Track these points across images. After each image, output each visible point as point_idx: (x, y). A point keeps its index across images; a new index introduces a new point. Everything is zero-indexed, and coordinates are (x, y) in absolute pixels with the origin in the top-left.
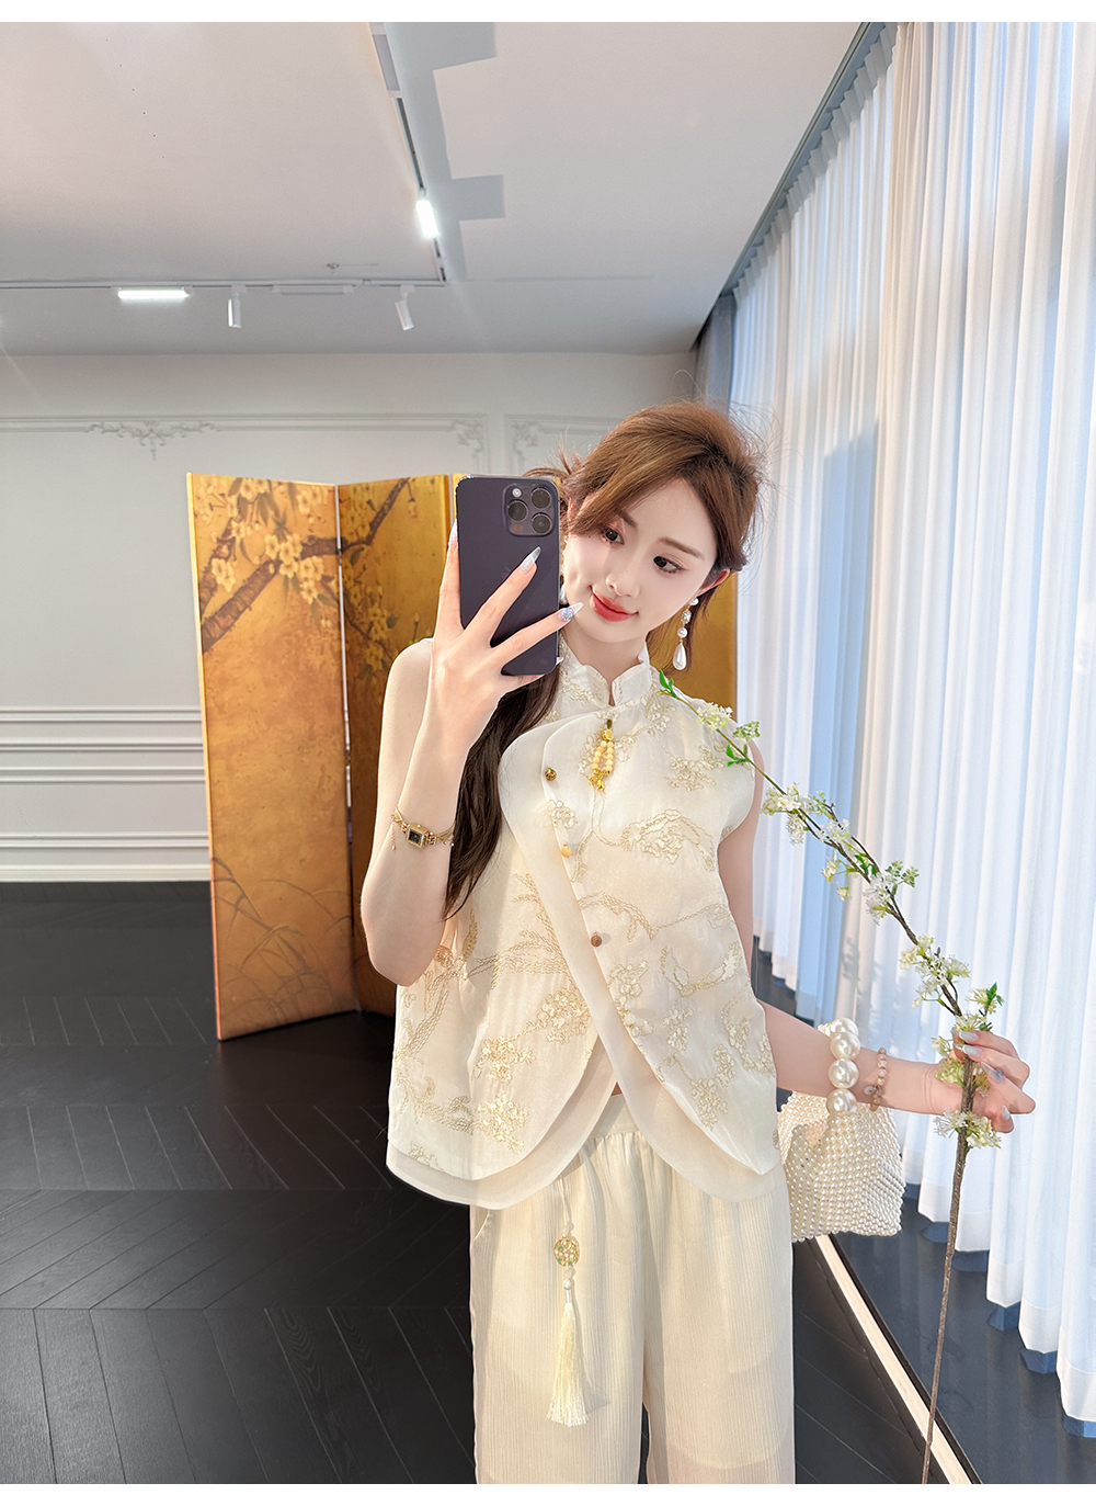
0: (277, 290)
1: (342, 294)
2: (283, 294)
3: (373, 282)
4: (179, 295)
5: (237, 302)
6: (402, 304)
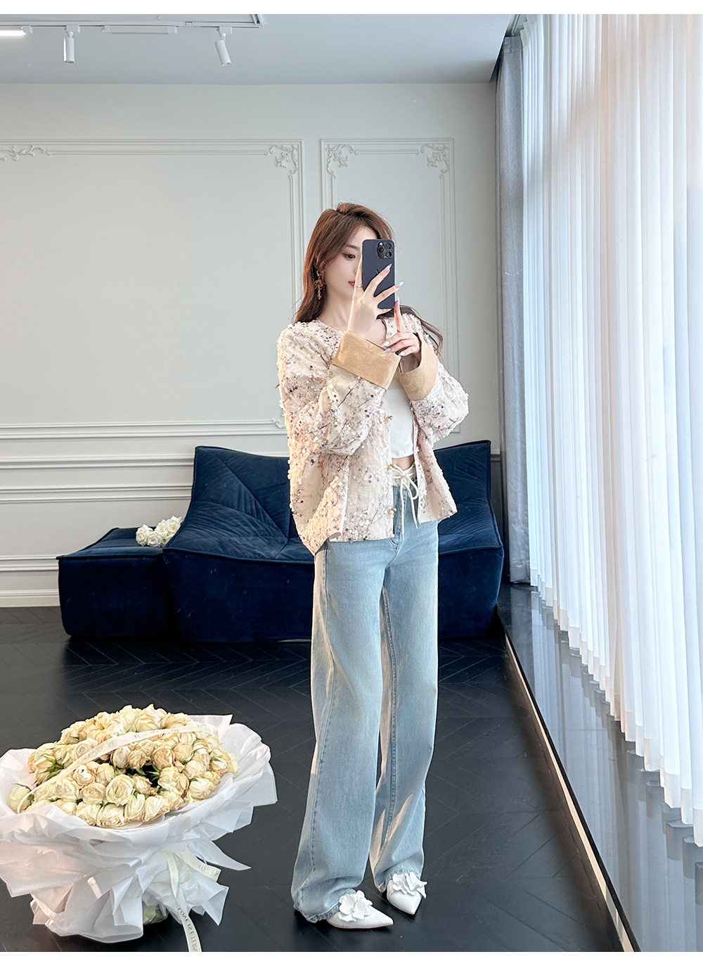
0: (107, 29)
1: (167, 34)
2: (113, 33)
3: (194, 24)
4: (20, 34)
5: (72, 40)
6: (222, 43)
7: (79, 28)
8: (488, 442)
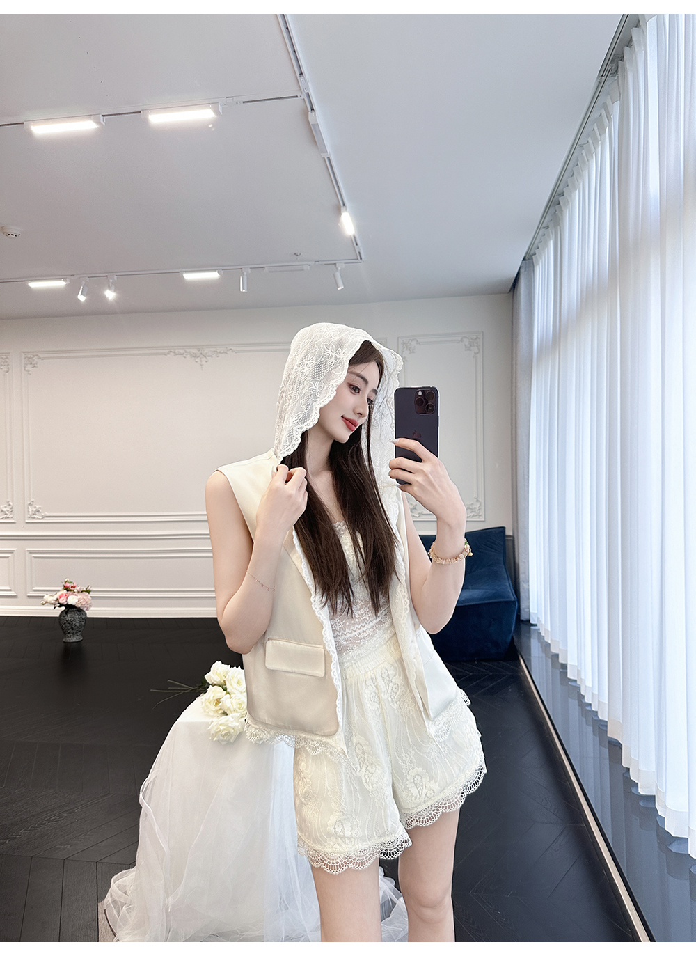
0: (267, 270)
1: (303, 270)
2: (270, 272)
3: (320, 262)
4: (214, 275)
5: (245, 278)
6: (338, 274)
7: (250, 270)
8: (503, 528)
